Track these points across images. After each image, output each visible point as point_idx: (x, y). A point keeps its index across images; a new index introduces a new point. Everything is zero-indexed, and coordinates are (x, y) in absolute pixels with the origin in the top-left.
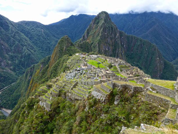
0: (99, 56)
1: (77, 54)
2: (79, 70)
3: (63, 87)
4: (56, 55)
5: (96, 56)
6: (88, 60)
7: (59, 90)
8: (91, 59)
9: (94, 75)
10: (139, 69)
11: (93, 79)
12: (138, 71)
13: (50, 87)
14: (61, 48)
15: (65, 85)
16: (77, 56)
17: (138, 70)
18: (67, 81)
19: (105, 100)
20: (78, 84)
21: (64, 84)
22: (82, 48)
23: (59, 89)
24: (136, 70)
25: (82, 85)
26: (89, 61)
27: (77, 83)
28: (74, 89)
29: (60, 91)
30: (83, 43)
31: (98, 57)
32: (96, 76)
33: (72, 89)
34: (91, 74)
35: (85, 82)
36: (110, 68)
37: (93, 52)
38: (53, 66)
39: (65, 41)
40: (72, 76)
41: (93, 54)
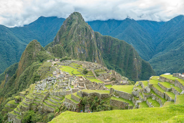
1: (48, 61)
2: (50, 80)
3: (35, 100)
4: (24, 62)
5: (70, 61)
7: (30, 103)
8: (65, 65)
9: (67, 84)
10: (116, 72)
11: (65, 88)
12: (114, 75)
13: (19, 101)
14: (30, 54)
16: (48, 63)
18: (38, 93)
19: (76, 110)
20: (49, 96)
21: (34, 96)
22: (53, 52)
24: (113, 73)
25: (54, 97)
26: (62, 68)
27: (49, 94)
28: (45, 101)
30: (55, 47)
31: (72, 62)
32: (68, 85)
33: (44, 101)
34: (63, 83)
35: (57, 93)
36: (85, 74)
37: (66, 57)
38: (21, 76)
39: (34, 46)
40: (43, 87)
41: (66, 59)
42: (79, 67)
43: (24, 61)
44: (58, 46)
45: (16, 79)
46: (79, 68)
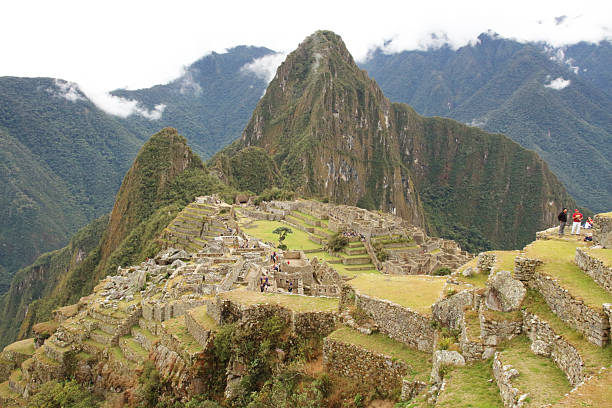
0: (300, 205)
1: (201, 200)
2: (168, 263)
3: (89, 338)
5: (286, 205)
6: (255, 223)
7: (67, 350)
8: (268, 218)
10: (459, 249)
14: (150, 180)
15: (95, 327)
16: (200, 207)
17: (452, 252)
18: (105, 311)
19: (186, 383)
20: (141, 321)
21: (89, 323)
22: (236, 174)
23: (66, 346)
24: (445, 250)
26: (256, 226)
27: (140, 315)
28: (122, 341)
29: (68, 356)
30: (244, 155)
31: (296, 208)
33: (116, 343)
35: (164, 308)
36: (337, 250)
37: (275, 189)
38: (113, 255)
39: (167, 150)
40: (129, 286)
41: (275, 198)
42: (319, 225)
43: (129, 203)
44: (253, 154)
45: (98, 267)
46: (317, 229)
